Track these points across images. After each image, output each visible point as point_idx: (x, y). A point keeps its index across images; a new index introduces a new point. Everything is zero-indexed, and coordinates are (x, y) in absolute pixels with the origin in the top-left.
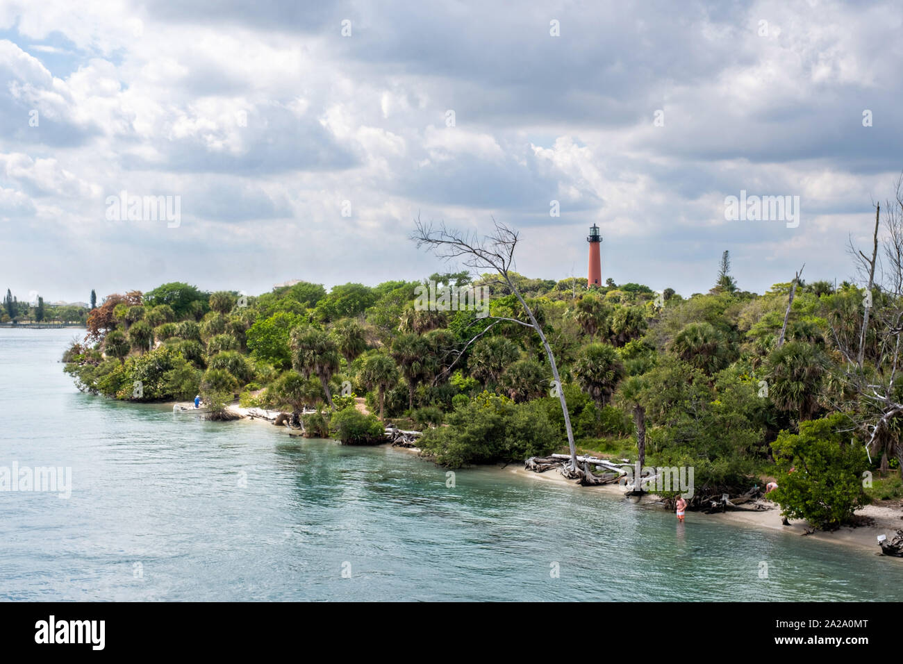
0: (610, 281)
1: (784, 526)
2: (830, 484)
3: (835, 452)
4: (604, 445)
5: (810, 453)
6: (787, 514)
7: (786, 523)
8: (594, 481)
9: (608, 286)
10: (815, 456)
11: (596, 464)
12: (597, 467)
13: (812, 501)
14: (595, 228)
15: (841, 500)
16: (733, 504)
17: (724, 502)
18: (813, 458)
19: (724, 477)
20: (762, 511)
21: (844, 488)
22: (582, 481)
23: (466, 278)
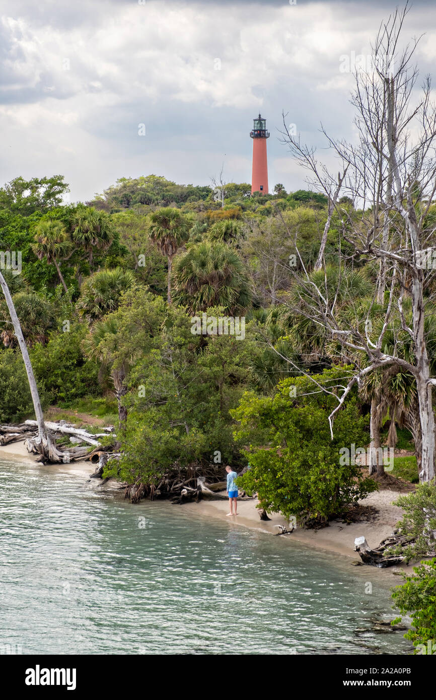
0: (279, 188)
1: (263, 521)
2: (305, 465)
3: (315, 421)
4: (104, 406)
5: (282, 424)
6: (265, 506)
7: (264, 517)
8: (58, 458)
9: (276, 193)
10: (288, 428)
11: (71, 435)
12: (71, 439)
13: (287, 488)
14: (260, 121)
15: (317, 489)
16: (209, 491)
17: (199, 488)
18: (285, 430)
19: (201, 453)
20: (247, 500)
21: (322, 472)
22: (43, 458)
23: (60, 184)
